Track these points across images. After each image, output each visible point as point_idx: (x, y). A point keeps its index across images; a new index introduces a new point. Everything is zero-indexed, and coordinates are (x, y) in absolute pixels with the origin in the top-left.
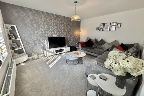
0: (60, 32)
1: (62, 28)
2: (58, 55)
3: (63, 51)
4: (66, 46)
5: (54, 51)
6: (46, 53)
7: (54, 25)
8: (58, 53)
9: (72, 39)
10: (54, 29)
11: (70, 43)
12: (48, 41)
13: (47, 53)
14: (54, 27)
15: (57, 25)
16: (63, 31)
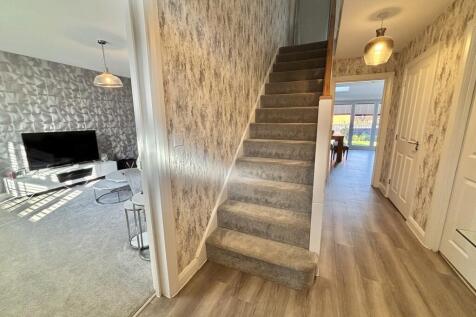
0: (71, 115)
1: (79, 103)
2: (69, 189)
3: (90, 174)
4: (103, 158)
5: (48, 177)
6: (17, 186)
7: (45, 92)
8: (69, 182)
9: (123, 137)
10: (48, 108)
11: (117, 149)
12: (23, 148)
13: (20, 184)
14: (44, 102)
15: (59, 93)
16: (86, 113)
